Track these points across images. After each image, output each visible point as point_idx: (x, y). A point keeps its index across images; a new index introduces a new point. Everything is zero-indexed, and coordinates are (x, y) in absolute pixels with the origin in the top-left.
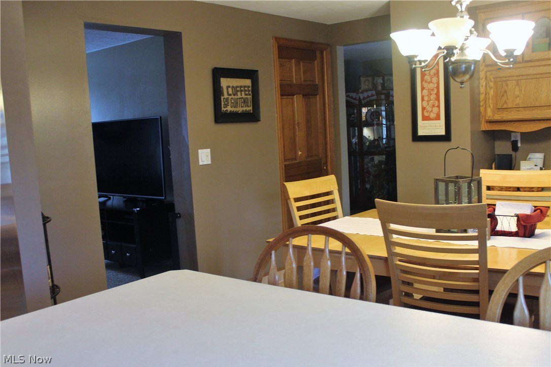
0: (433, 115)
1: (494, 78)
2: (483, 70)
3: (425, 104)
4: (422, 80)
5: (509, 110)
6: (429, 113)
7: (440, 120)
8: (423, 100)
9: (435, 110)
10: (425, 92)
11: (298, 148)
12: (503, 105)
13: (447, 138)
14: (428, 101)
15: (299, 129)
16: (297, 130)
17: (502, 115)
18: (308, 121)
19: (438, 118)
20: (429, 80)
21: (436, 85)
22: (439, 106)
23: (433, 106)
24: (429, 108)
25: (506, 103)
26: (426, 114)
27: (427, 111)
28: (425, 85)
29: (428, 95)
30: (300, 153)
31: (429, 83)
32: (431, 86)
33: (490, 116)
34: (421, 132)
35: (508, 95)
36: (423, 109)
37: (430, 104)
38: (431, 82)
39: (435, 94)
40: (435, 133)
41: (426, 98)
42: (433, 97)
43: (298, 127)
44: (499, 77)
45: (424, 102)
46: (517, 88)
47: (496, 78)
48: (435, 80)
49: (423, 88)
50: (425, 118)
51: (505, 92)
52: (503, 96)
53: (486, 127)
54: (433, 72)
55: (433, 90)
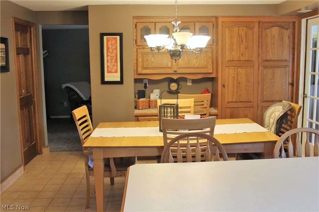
0: (113, 70)
1: (141, 52)
2: (135, 48)
3: (109, 64)
4: (107, 51)
5: (149, 68)
6: (111, 69)
7: (117, 73)
8: (108, 62)
9: (115, 67)
10: (109, 58)
11: (22, 88)
12: (146, 66)
13: (121, 82)
14: (111, 63)
15: (23, 76)
16: (22, 77)
17: (146, 71)
18: (26, 71)
19: (116, 72)
20: (111, 52)
21: (115, 54)
22: (117, 66)
23: (114, 65)
24: (111, 67)
25: (148, 65)
26: (109, 70)
27: (110, 68)
28: (109, 54)
29: (111, 60)
30: (24, 91)
31: (111, 53)
32: (113, 55)
33: (140, 71)
34: (107, 79)
35: (149, 61)
36: (108, 67)
37: (112, 64)
38: (113, 53)
39: (115, 59)
40: (114, 80)
41: (110, 61)
42: (114, 60)
43: (22, 74)
44: (144, 52)
45: (108, 63)
46: (153, 58)
47: (142, 52)
48: (115, 51)
49: (108, 56)
50: (108, 72)
51: (147, 60)
52: (146, 61)
53: (137, 77)
54: (114, 47)
55: (113, 57)
